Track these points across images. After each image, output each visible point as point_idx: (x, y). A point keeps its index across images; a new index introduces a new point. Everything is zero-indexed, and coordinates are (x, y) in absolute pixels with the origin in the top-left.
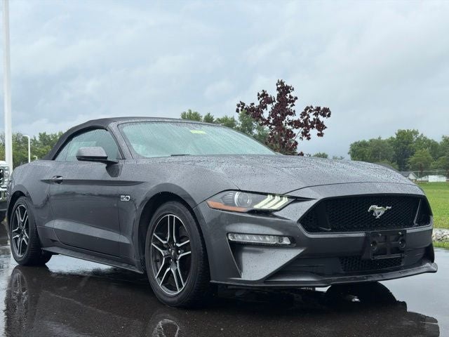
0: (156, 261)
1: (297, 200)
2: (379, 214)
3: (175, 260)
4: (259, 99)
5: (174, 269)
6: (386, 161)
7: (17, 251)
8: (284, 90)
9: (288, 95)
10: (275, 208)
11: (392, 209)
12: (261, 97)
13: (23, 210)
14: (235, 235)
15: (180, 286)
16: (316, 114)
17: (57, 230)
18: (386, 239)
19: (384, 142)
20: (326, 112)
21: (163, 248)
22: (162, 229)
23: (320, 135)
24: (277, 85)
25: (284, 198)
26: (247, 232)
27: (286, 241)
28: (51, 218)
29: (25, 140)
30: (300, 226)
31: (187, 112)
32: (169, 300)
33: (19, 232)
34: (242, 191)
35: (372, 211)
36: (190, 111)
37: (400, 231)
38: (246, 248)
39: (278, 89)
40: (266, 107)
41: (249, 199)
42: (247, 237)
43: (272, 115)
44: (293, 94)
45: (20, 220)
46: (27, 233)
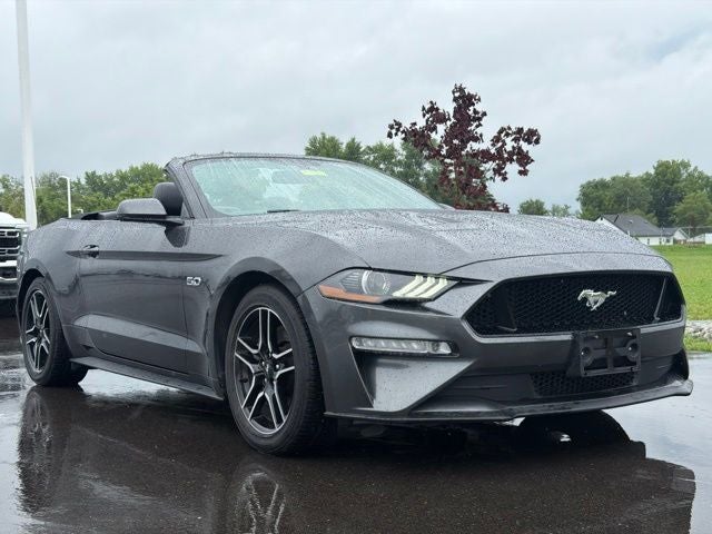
0: (242, 381)
1: (462, 282)
2: (596, 303)
3: (271, 380)
4: (424, 116)
5: (270, 393)
6: (637, 211)
7: (33, 364)
8: (465, 100)
9: (471, 108)
10: (425, 296)
11: (617, 295)
12: (427, 113)
13: (40, 299)
14: (363, 340)
15: (280, 420)
16: (516, 140)
17: (92, 331)
18: (606, 343)
19: (634, 180)
20: (532, 136)
21: (253, 361)
22: (250, 331)
23: (523, 173)
24: (454, 92)
25: (441, 280)
26: (380, 335)
27: (444, 349)
28: (83, 311)
29: (63, 183)
30: (466, 325)
31: (319, 136)
32: (262, 442)
33: (36, 333)
34: (374, 270)
35: (585, 299)
36: (323, 134)
37: (631, 331)
38: (381, 360)
39: (455, 100)
40: (435, 129)
41: (385, 282)
42: (383, 343)
43: (445, 142)
44: (479, 107)
45: (37, 314)
46: (48, 336)
